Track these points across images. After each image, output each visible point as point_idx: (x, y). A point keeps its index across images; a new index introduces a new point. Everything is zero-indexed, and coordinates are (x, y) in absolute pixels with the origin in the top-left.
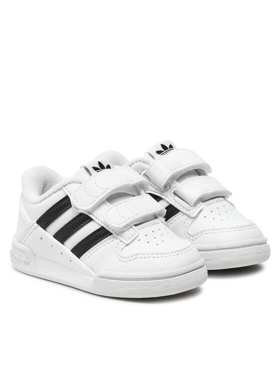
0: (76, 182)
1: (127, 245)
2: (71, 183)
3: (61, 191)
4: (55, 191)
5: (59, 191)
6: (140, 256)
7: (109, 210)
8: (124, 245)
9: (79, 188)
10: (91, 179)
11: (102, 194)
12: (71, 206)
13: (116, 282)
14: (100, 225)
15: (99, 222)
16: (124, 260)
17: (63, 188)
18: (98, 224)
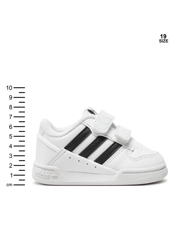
0: (90, 118)
2: (87, 119)
4: (77, 125)
5: (80, 125)
8: (131, 151)
16: (135, 160)
18: (112, 141)
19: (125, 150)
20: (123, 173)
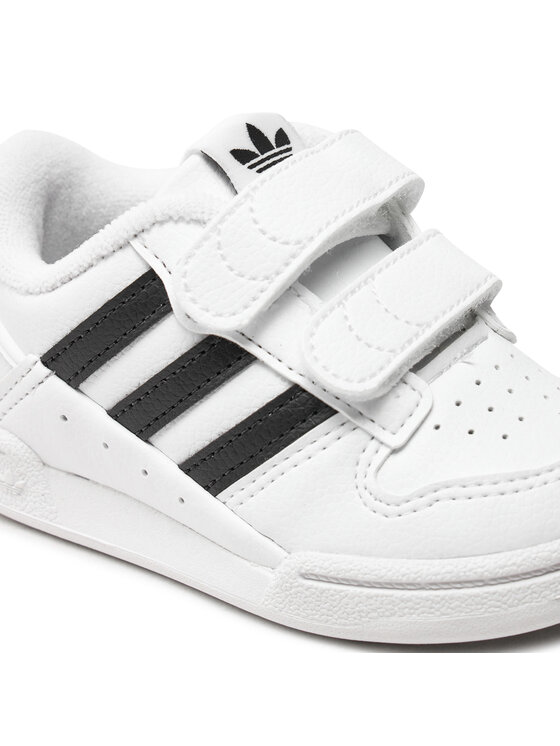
0: (181, 219)
1: (395, 451)
2: (162, 223)
3: (127, 253)
4: (104, 253)
5: (119, 254)
6: (451, 491)
7: (317, 324)
8: (385, 451)
9: (198, 246)
10: (237, 205)
11: (287, 264)
12: (171, 310)
13: (369, 597)
14: (284, 379)
15: (282, 369)
16: (392, 509)
17: (135, 243)
18: (278, 375)
19: (352, 439)
20: (304, 576)
